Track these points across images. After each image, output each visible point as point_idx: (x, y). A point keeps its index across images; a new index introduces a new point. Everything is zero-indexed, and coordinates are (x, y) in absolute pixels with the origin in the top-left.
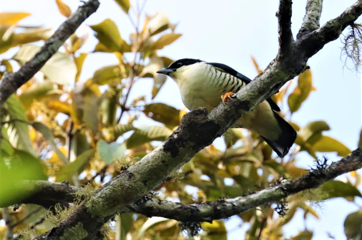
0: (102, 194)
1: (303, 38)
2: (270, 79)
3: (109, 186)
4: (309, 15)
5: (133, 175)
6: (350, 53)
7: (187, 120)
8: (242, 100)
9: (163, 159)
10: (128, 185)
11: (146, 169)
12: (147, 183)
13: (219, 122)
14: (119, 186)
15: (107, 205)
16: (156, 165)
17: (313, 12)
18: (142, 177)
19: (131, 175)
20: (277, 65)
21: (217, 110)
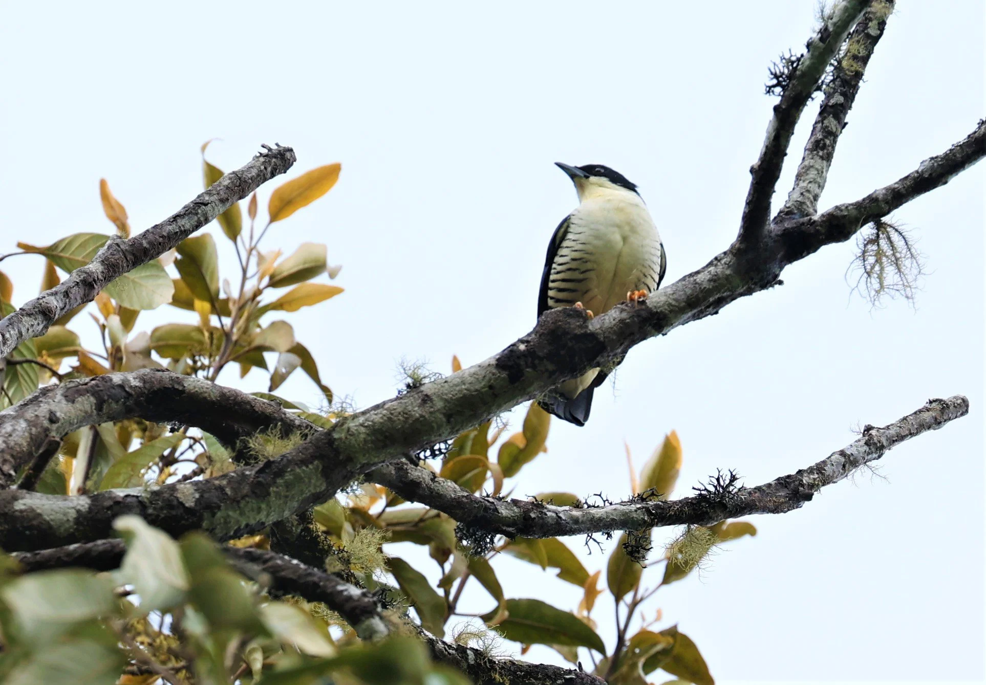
0: (366, 420)
1: (787, 225)
2: (712, 283)
3: (381, 410)
4: (802, 188)
5: (431, 400)
6: (868, 267)
7: (551, 322)
8: (655, 310)
9: (492, 381)
10: (417, 415)
11: (456, 394)
12: (452, 419)
13: (606, 340)
14: (400, 413)
15: (372, 442)
16: (477, 390)
17: (810, 185)
18: (446, 406)
19: (426, 398)
20: (730, 262)
21: (607, 318)
